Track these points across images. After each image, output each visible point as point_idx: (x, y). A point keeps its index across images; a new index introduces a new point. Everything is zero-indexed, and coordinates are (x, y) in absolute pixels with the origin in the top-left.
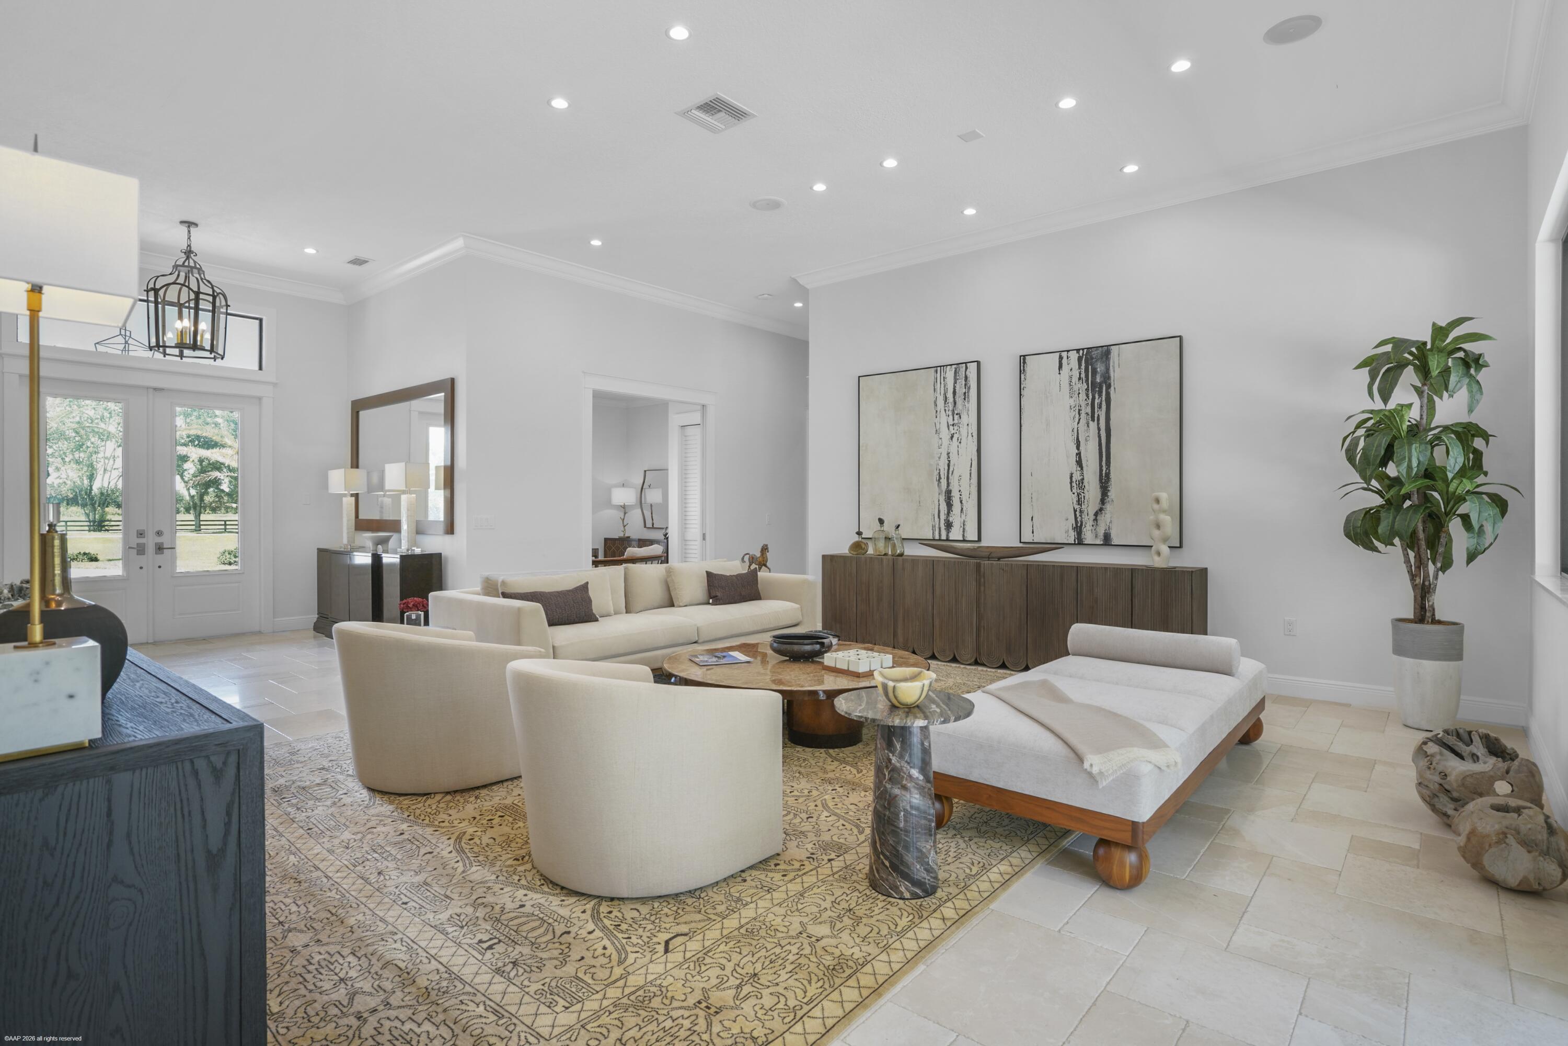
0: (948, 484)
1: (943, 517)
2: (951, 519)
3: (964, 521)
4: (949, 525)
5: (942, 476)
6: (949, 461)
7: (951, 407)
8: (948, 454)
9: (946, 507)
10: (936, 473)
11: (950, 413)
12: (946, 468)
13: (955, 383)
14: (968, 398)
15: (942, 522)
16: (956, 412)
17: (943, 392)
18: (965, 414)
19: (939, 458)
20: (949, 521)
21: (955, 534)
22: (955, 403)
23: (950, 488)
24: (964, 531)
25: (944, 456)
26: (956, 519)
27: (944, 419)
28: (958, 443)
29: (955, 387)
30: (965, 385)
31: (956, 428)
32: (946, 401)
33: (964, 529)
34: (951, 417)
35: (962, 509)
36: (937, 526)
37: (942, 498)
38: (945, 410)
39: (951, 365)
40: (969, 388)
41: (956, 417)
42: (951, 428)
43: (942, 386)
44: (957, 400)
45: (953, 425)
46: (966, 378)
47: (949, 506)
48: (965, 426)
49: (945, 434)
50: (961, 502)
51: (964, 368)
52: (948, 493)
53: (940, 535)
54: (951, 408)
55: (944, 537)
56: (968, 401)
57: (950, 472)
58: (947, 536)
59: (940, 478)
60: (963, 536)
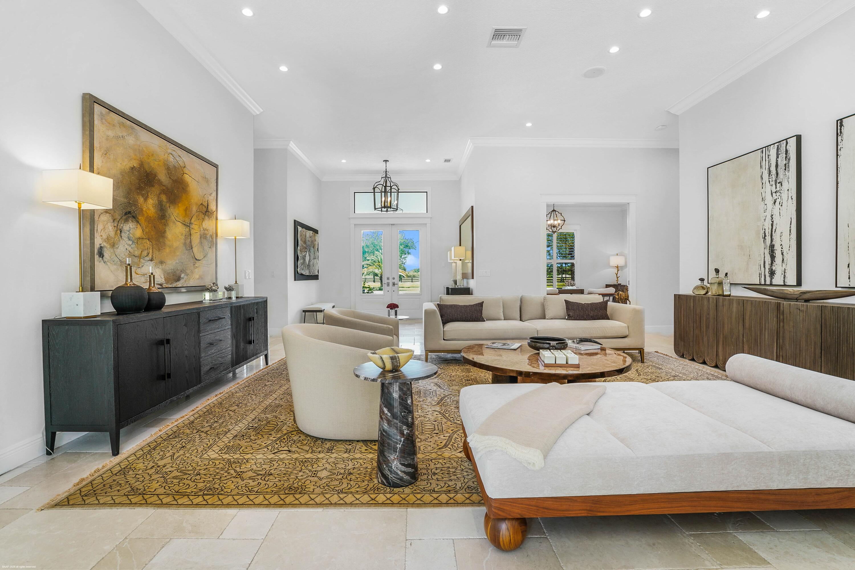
0: (772, 240)
1: (767, 267)
2: (774, 268)
3: (785, 270)
4: (772, 273)
5: (767, 234)
6: (773, 221)
7: (774, 177)
8: (772, 215)
9: (770, 259)
10: (762, 232)
11: (773, 183)
12: (770, 227)
13: (778, 157)
14: (788, 167)
15: (767, 270)
16: (778, 181)
17: (767, 167)
18: (786, 181)
19: (765, 220)
20: (772, 269)
21: (778, 280)
22: (777, 174)
23: (773, 243)
24: (784, 278)
25: (769, 218)
26: (778, 268)
27: (768, 188)
28: (780, 206)
29: (777, 161)
30: (786, 157)
31: (778, 194)
32: (770, 174)
33: (785, 276)
34: (774, 186)
35: (783, 260)
36: (763, 274)
37: (767, 252)
38: (769, 181)
39: (774, 144)
40: (789, 160)
41: (778, 185)
42: (774, 194)
43: (767, 162)
44: (779, 171)
45: (776, 192)
46: (787, 151)
47: (773, 257)
48: (786, 192)
49: (769, 200)
50: (782, 254)
51: (785, 144)
52: (772, 247)
53: (765, 281)
54: (774, 179)
55: (768, 282)
56: (789, 171)
57: (774, 231)
58: (771, 281)
59: (765, 236)
60: (784, 281)
